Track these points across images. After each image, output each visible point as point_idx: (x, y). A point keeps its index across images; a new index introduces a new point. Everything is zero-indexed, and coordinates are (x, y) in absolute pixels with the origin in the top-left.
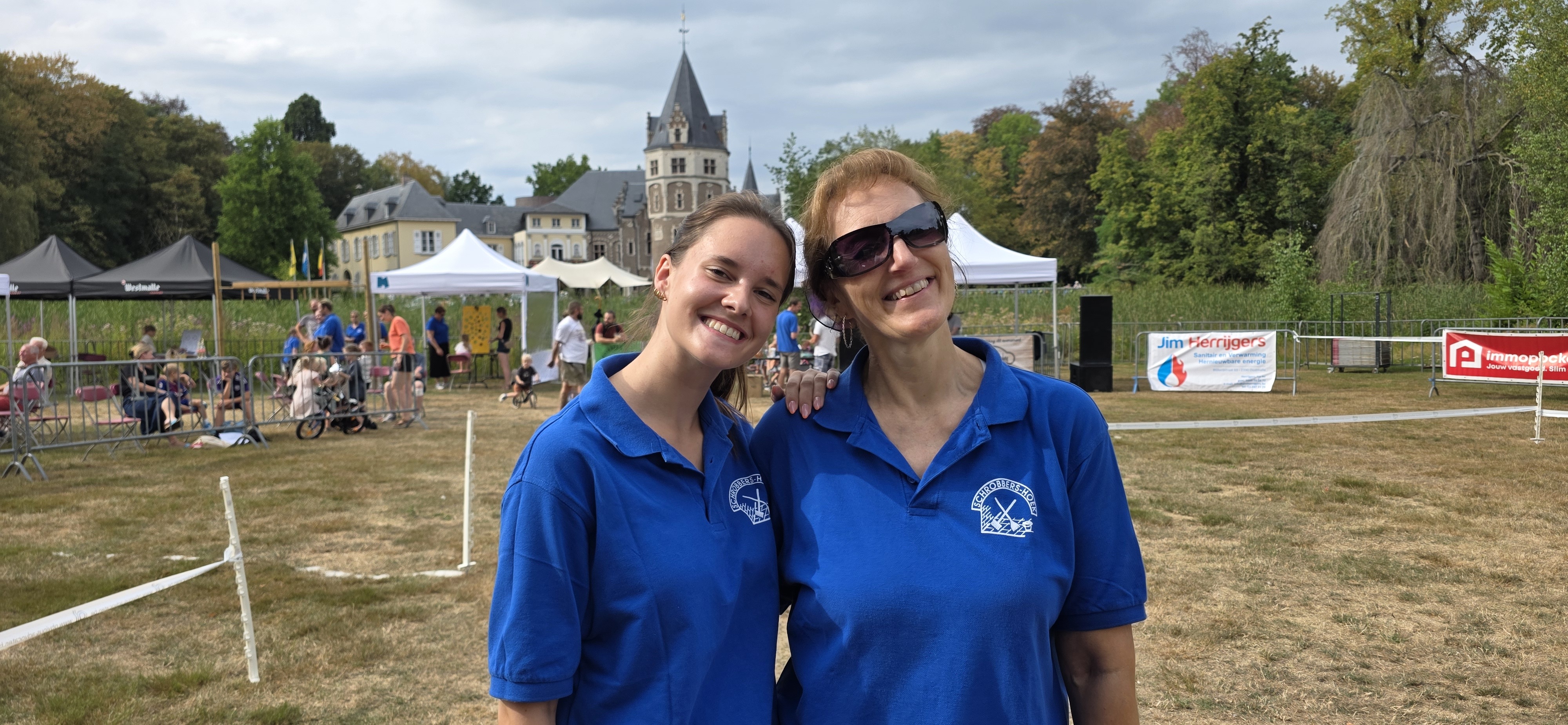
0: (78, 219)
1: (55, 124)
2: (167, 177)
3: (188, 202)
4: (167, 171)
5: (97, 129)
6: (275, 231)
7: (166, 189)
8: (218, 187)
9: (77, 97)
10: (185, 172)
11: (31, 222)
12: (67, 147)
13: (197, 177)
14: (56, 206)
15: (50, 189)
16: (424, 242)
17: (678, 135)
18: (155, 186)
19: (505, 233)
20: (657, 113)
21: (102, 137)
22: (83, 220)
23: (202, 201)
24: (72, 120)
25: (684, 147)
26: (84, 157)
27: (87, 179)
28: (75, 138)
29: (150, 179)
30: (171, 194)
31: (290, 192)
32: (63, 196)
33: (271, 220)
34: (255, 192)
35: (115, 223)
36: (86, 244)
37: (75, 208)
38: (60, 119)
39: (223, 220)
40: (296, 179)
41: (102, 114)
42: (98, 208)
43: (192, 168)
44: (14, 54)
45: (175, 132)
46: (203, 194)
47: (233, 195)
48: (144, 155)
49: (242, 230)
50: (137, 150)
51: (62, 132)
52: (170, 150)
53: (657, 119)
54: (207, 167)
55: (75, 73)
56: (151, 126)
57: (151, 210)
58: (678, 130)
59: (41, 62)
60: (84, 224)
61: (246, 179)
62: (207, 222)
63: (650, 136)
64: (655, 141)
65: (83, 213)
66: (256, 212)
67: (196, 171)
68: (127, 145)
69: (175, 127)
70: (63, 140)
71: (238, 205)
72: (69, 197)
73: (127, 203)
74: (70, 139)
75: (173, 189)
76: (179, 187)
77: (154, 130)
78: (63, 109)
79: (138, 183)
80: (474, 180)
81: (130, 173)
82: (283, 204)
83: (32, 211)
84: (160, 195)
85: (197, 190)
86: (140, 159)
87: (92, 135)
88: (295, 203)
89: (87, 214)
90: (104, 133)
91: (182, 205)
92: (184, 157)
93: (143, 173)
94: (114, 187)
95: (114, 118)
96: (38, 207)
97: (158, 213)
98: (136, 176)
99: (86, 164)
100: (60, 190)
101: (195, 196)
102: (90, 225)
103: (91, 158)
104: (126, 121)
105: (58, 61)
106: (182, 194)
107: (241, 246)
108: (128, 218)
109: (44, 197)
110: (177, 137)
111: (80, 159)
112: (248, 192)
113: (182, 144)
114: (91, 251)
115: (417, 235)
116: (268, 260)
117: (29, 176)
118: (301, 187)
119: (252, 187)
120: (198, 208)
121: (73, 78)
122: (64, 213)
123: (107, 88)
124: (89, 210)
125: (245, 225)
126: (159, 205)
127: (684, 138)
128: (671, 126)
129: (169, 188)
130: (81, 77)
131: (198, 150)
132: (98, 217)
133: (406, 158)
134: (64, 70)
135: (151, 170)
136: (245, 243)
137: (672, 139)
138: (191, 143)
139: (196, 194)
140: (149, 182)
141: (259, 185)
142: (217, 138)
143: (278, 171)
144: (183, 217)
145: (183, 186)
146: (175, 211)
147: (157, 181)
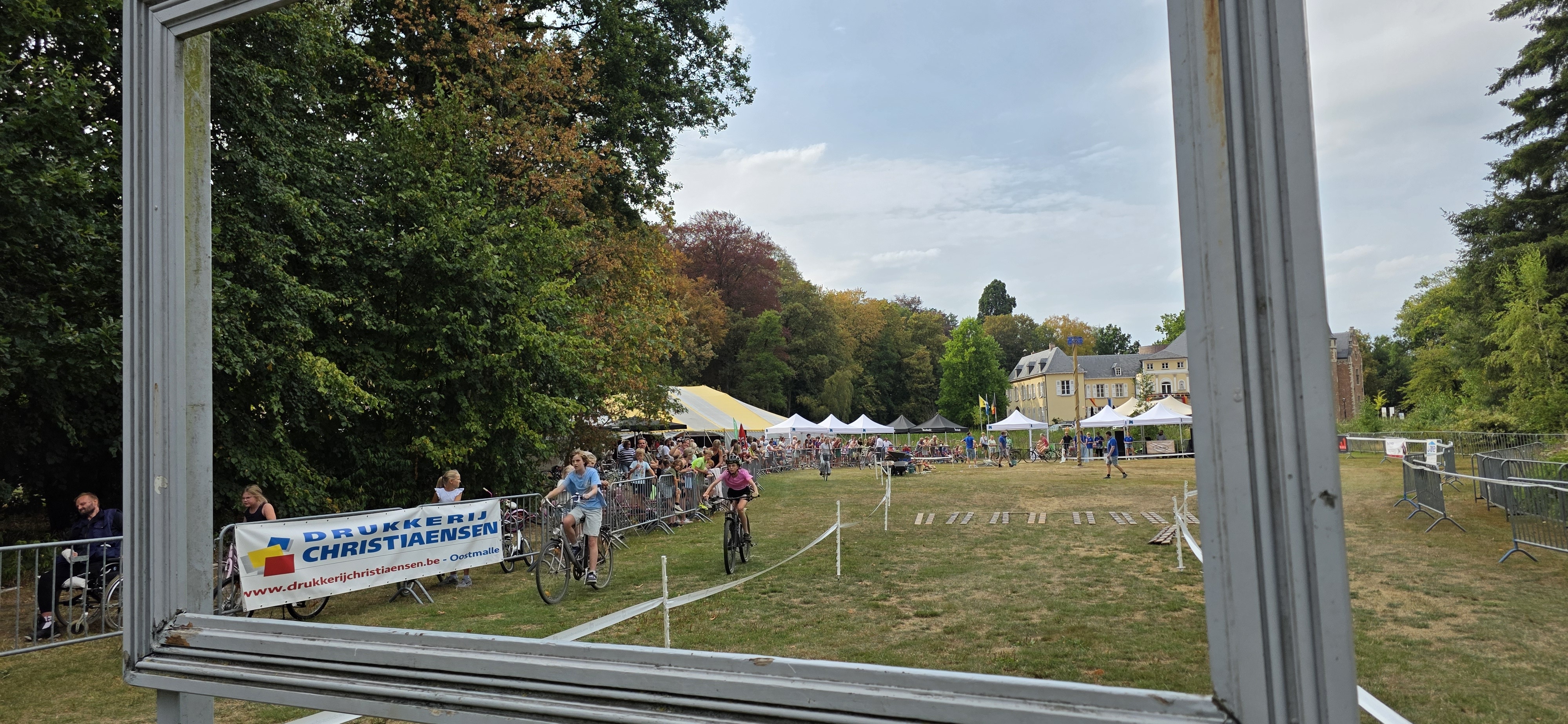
0: (867, 383)
1: (857, 329)
2: (912, 354)
3: (923, 369)
4: (911, 350)
5: (877, 330)
7: (912, 362)
8: (941, 360)
9: (866, 311)
10: (922, 350)
12: (861, 342)
13: (929, 353)
15: (857, 369)
16: (1063, 388)
18: (906, 360)
19: (1128, 375)
21: (879, 334)
22: (869, 384)
23: (931, 367)
24: (865, 326)
26: (869, 346)
27: (872, 359)
28: (866, 337)
29: (903, 356)
30: (914, 365)
31: (981, 361)
32: (861, 372)
33: (970, 379)
34: (961, 363)
36: (871, 398)
37: (867, 377)
38: (859, 326)
39: (943, 380)
40: (984, 353)
42: (877, 376)
43: (927, 347)
45: (915, 323)
46: (931, 363)
47: (949, 365)
48: (900, 342)
49: (954, 387)
50: (896, 339)
51: (860, 333)
52: (914, 336)
54: (936, 345)
55: (865, 298)
56: (903, 322)
57: (904, 375)
59: (848, 293)
60: (870, 386)
61: (955, 356)
62: (934, 380)
65: (870, 379)
66: (961, 375)
67: (929, 348)
68: (891, 337)
70: (861, 338)
71: (951, 372)
72: (865, 372)
73: (891, 372)
74: (864, 338)
75: (915, 361)
76: (918, 359)
78: (860, 319)
79: (897, 359)
80: (1116, 331)
81: (894, 354)
82: (977, 369)
83: (850, 383)
84: (908, 365)
85: (929, 360)
86: (898, 344)
87: (874, 334)
88: (983, 368)
90: (881, 332)
91: (919, 371)
92: (921, 340)
93: (899, 352)
94: (885, 363)
96: (852, 380)
97: (907, 376)
98: (895, 354)
99: (871, 350)
102: (873, 386)
103: (874, 347)
105: (857, 292)
106: (920, 364)
107: (951, 398)
108: (890, 382)
109: (854, 374)
110: (918, 327)
111: (868, 348)
112: (957, 363)
113: (921, 332)
114: (874, 401)
115: (1058, 383)
116: (968, 404)
117: (847, 363)
118: (986, 358)
119: (959, 360)
120: (929, 371)
121: (864, 300)
122: (861, 381)
123: (880, 302)
124: (873, 378)
125: (954, 384)
126: (908, 372)
129: (913, 361)
130: (868, 299)
131: (931, 335)
132: (875, 381)
133: (1065, 319)
134: (860, 297)
135: (904, 350)
136: (953, 395)
138: (926, 330)
139: (928, 364)
140: (903, 358)
141: (963, 359)
142: (939, 325)
143: (973, 349)
144: (920, 378)
145: (921, 359)
146: (916, 375)
147: (907, 357)
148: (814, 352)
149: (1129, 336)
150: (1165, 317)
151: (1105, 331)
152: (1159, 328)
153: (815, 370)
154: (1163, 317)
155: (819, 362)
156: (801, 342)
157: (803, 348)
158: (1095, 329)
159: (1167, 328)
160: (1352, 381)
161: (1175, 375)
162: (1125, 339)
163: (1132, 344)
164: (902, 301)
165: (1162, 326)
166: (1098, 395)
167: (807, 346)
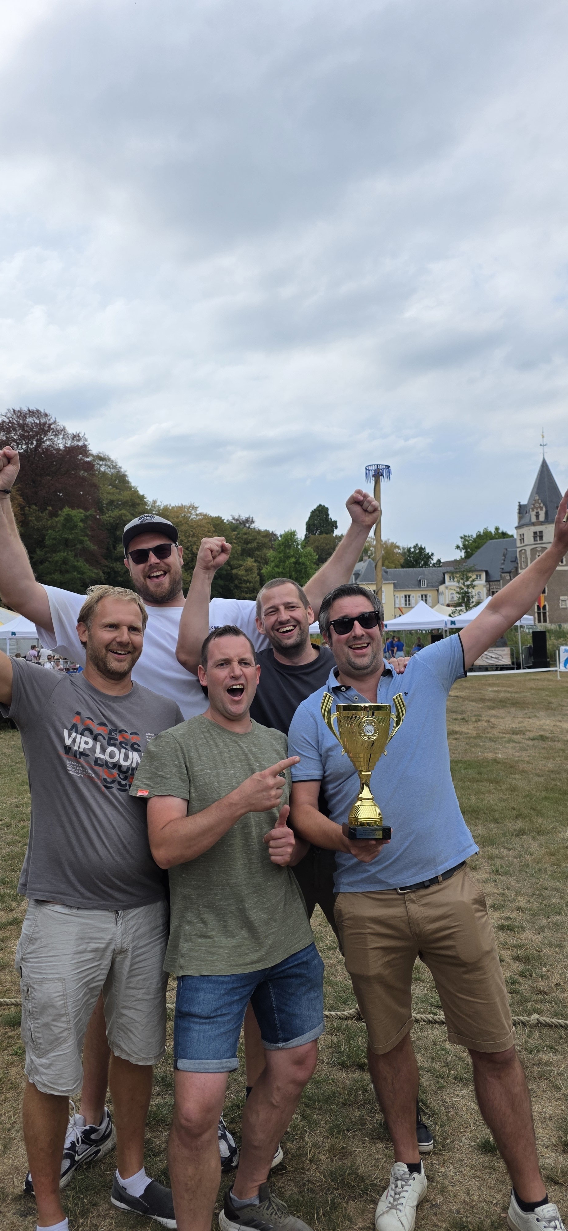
1: (188, 541)
2: (241, 566)
3: (251, 579)
4: (241, 562)
7: (240, 573)
8: (263, 570)
9: (198, 526)
10: (250, 562)
13: (256, 565)
17: (537, 516)
18: (234, 571)
19: (433, 586)
20: (524, 502)
23: (258, 578)
24: (196, 539)
25: (542, 523)
30: (242, 576)
31: (300, 571)
38: (190, 539)
40: (303, 564)
43: (253, 560)
44: (170, 506)
45: (246, 539)
46: (258, 574)
51: (191, 545)
52: (244, 550)
53: (525, 506)
54: (261, 558)
55: (198, 512)
56: (234, 537)
57: (232, 585)
58: (537, 513)
59: (181, 508)
61: (277, 566)
63: (520, 518)
64: (522, 522)
67: (256, 561)
69: (246, 536)
70: (192, 550)
73: (221, 582)
75: (243, 572)
76: (246, 571)
77: (235, 539)
78: (192, 533)
79: (226, 570)
80: (422, 549)
84: (236, 576)
91: (248, 581)
92: (250, 553)
97: (236, 587)
101: (254, 576)
105: (190, 507)
106: (248, 575)
110: (247, 542)
113: (249, 546)
118: (306, 568)
120: (256, 582)
121: (197, 515)
126: (236, 582)
127: (542, 517)
128: (533, 511)
129: (241, 572)
130: (201, 514)
131: (258, 548)
134: (193, 512)
137: (534, 519)
138: (254, 545)
139: (255, 575)
140: (232, 569)
141: (284, 569)
142: (267, 540)
143: (293, 560)
144: (248, 588)
145: (249, 570)
146: (243, 585)
147: (236, 568)
149: (432, 554)
150: (464, 538)
151: (412, 550)
152: (458, 547)
154: (462, 538)
158: (404, 549)
159: (465, 547)
162: (429, 557)
163: (435, 561)
164: (237, 520)
165: (461, 546)
166: (406, 604)
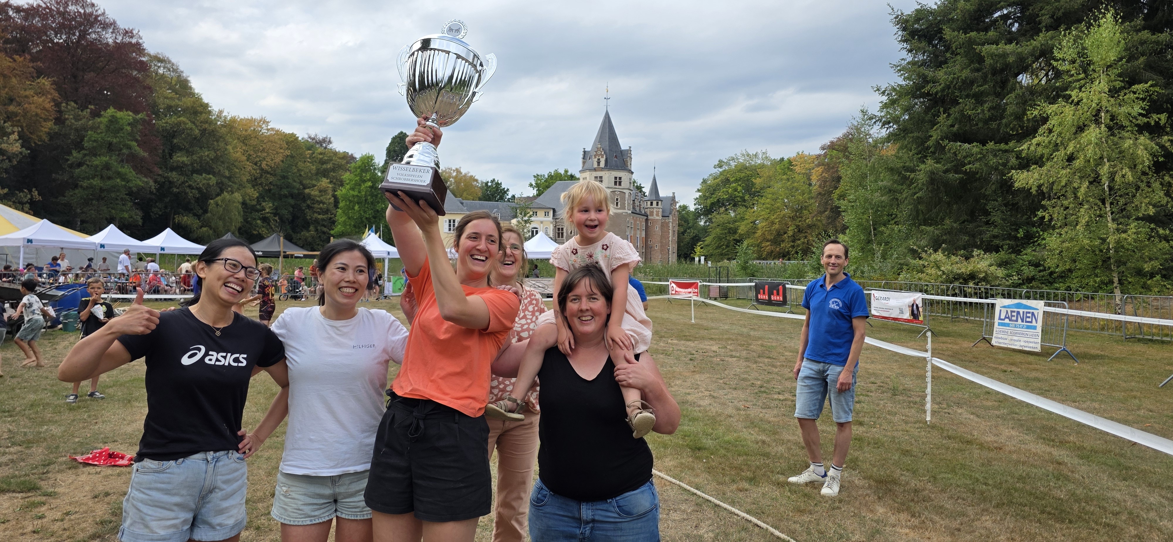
0: (265, 210)
1: (257, 156)
2: (314, 186)
3: (325, 200)
4: (314, 182)
5: (278, 159)
6: (366, 218)
7: (313, 193)
8: (338, 193)
9: (269, 141)
10: (324, 182)
11: (239, 213)
12: (262, 169)
13: (330, 186)
14: (254, 203)
15: (251, 194)
16: (450, 225)
17: (599, 163)
18: (307, 191)
20: (588, 149)
21: (281, 163)
22: (267, 210)
23: (331, 199)
24: (266, 154)
25: (602, 169)
26: (271, 174)
27: (272, 187)
28: (267, 165)
30: (315, 196)
31: (376, 196)
32: (257, 197)
33: (365, 212)
34: (357, 196)
35: (284, 212)
36: (269, 224)
37: (264, 204)
38: (259, 154)
39: (340, 211)
41: (282, 151)
42: (276, 204)
43: (329, 181)
44: (239, 117)
45: (321, 159)
46: (332, 196)
47: (345, 198)
48: (302, 173)
49: (349, 218)
50: (299, 170)
51: (260, 161)
52: (318, 169)
53: (589, 152)
54: (337, 179)
55: (269, 127)
56: (308, 156)
57: (305, 205)
58: (599, 159)
59: (252, 121)
60: (268, 213)
61: (353, 189)
62: (332, 211)
63: (584, 163)
64: (586, 167)
65: (268, 206)
66: (356, 207)
67: (331, 182)
68: (294, 167)
69: (321, 156)
70: (261, 165)
71: (348, 203)
72: (261, 198)
73: (291, 201)
74: (264, 165)
75: (317, 193)
76: (320, 191)
77: (310, 158)
78: (261, 148)
79: (298, 189)
80: (498, 184)
81: (295, 184)
82: (372, 203)
83: (240, 206)
84: (309, 196)
85: (330, 192)
86: (300, 175)
87: (275, 162)
88: (378, 202)
89: (270, 207)
90: (282, 161)
91: (321, 202)
92: (325, 174)
93: (301, 183)
94: (285, 192)
95: (288, 153)
96: (244, 203)
97: (309, 207)
98: (297, 185)
99: (272, 178)
100: (256, 195)
101: (328, 197)
102: (271, 213)
103: (275, 175)
104: (294, 154)
105: (261, 121)
106: (322, 196)
107: (348, 227)
108: (291, 209)
109: (247, 198)
110: (322, 162)
111: (268, 176)
112: (353, 196)
113: (324, 166)
114: (271, 228)
115: (446, 221)
117: (241, 186)
119: (356, 193)
120: (329, 203)
121: (268, 130)
122: (258, 207)
123: (286, 135)
124: (271, 205)
125: (351, 215)
126: (309, 202)
127: (602, 164)
128: (595, 158)
129: (314, 192)
130: (272, 129)
131: (333, 170)
132: (276, 209)
133: (458, 171)
134: (264, 126)
135: (306, 182)
136: (350, 225)
137: (595, 165)
138: (330, 165)
139: (330, 196)
140: (305, 188)
141: (359, 192)
142: (344, 162)
143: (370, 184)
144: (321, 209)
145: (323, 191)
146: (316, 206)
147: (309, 188)
148: (199, 172)
149: (508, 189)
150: (537, 177)
151: (490, 184)
152: (531, 185)
153: (199, 189)
154: (535, 176)
155: (205, 181)
156: (185, 159)
157: (186, 165)
158: (482, 182)
159: (538, 185)
160: (670, 235)
161: (542, 222)
162: (505, 191)
163: (510, 196)
164: (313, 139)
165: (534, 184)
167: (192, 164)
